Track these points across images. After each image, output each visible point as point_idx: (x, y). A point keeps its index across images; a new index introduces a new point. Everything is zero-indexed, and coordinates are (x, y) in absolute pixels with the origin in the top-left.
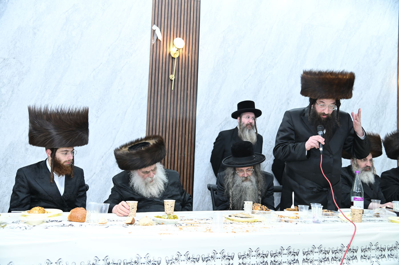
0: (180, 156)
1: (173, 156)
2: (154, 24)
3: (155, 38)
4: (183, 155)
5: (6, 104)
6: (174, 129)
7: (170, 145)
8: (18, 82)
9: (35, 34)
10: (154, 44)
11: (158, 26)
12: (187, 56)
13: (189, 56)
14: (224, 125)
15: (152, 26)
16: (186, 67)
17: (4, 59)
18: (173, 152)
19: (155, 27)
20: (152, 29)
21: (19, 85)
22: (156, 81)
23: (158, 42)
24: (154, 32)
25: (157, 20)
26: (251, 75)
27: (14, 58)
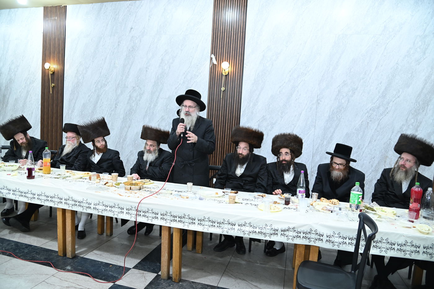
0: (228, 142)
1: (223, 142)
2: (212, 54)
3: (212, 64)
6: (224, 124)
7: (221, 135)
8: (140, 99)
9: (147, 71)
10: (211, 68)
12: (234, 73)
13: (236, 73)
14: (262, 121)
15: (211, 55)
16: (234, 81)
17: (133, 87)
18: (223, 140)
19: (213, 56)
20: (211, 57)
21: (140, 101)
22: (213, 92)
24: (211, 59)
25: (214, 51)
26: (286, 82)
27: (138, 86)
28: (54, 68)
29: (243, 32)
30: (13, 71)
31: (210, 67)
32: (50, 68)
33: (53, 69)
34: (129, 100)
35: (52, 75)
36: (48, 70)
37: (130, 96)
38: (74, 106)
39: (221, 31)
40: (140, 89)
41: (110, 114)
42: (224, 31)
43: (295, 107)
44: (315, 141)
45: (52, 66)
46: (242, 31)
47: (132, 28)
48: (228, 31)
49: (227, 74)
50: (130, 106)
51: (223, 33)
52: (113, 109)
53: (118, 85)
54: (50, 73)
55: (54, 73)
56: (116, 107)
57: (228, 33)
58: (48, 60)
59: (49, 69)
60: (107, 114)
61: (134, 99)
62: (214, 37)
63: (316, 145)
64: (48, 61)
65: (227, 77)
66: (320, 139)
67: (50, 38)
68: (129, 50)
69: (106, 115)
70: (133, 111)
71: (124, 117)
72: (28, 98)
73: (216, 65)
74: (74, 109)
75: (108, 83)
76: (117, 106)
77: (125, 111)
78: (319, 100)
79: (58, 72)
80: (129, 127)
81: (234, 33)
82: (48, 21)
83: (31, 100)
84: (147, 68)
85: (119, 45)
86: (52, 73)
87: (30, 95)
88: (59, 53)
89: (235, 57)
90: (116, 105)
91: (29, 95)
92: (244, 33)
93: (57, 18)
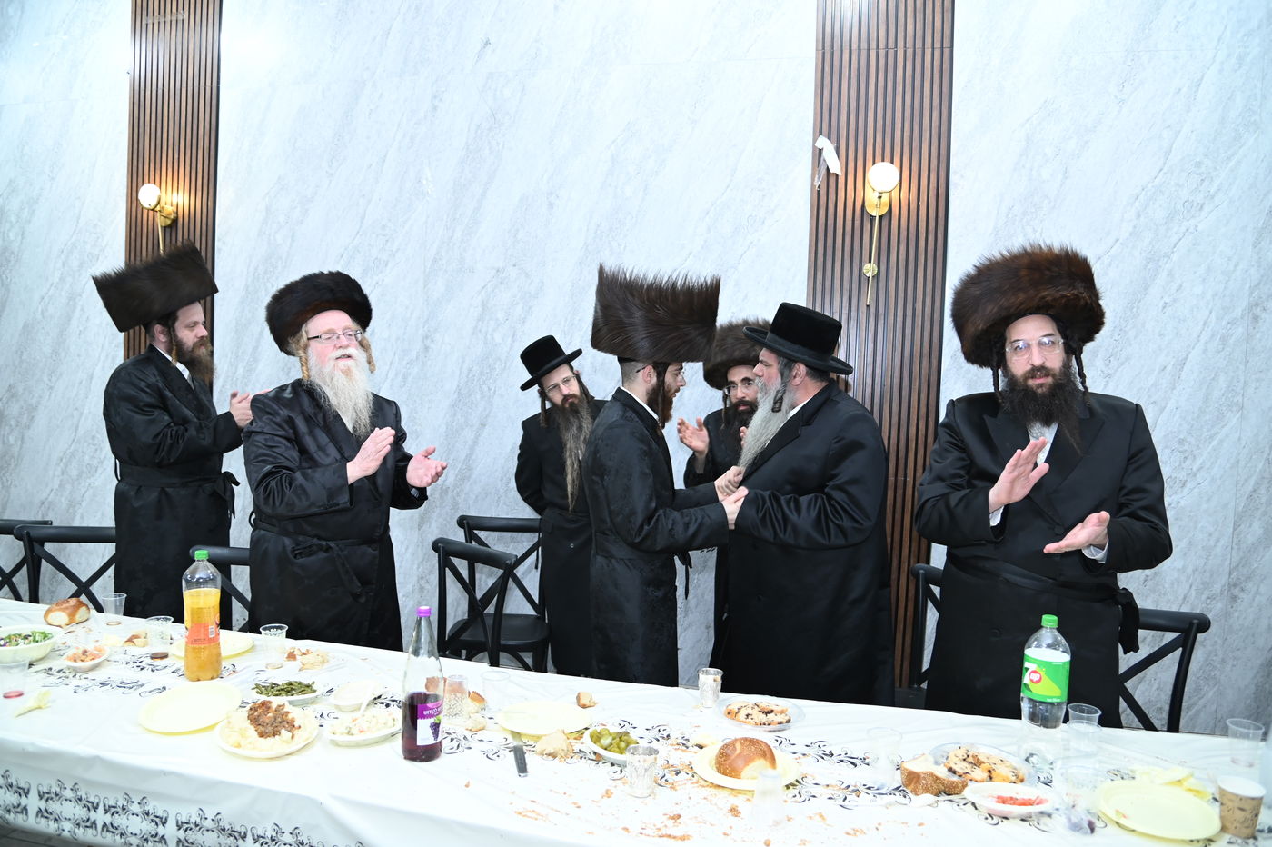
2: (821, 133)
3: (823, 171)
4: (901, 478)
5: (503, 365)
8: (523, 316)
9: (551, 205)
10: (818, 192)
11: (830, 139)
12: (913, 206)
13: (918, 206)
15: (815, 140)
16: (911, 237)
17: (498, 271)
19: (823, 142)
20: (814, 147)
21: (524, 322)
22: (828, 283)
23: (832, 180)
24: (818, 154)
25: (826, 123)
26: (1121, 241)
27: (514, 266)
28: (175, 203)
29: (942, 48)
30: (13, 219)
31: (813, 185)
32: (159, 203)
33: (169, 209)
34: (480, 319)
35: (168, 230)
36: (151, 213)
37: (484, 305)
38: (255, 348)
39: (855, 46)
40: (527, 275)
41: (405, 378)
42: (864, 45)
43: (1161, 335)
44: (1242, 463)
45: (165, 197)
46: (937, 45)
47: (487, 43)
48: (882, 45)
49: (885, 210)
50: (486, 343)
51: (864, 53)
52: (414, 355)
53: (435, 261)
54: (160, 222)
55: (175, 221)
56: (427, 348)
57: (882, 53)
58: (152, 173)
59: (158, 208)
60: (391, 375)
61: (500, 316)
62: (827, 69)
63: (1246, 480)
64: (152, 177)
65: (885, 223)
66: (1265, 455)
67: (160, 91)
68: (479, 126)
69: (388, 381)
70: (498, 363)
71: (459, 389)
72: (74, 322)
73: (837, 176)
74: (256, 360)
75: (394, 255)
76: (432, 346)
77: (463, 362)
78: (1257, 305)
79: (192, 218)
80: (483, 425)
81: (905, 52)
82: (150, 27)
83: (85, 329)
84: (551, 193)
85: (435, 108)
86: (169, 222)
87: (82, 310)
88: (193, 145)
89: (916, 144)
90: (429, 341)
91: (79, 308)
92: (946, 52)
93: (186, 16)
